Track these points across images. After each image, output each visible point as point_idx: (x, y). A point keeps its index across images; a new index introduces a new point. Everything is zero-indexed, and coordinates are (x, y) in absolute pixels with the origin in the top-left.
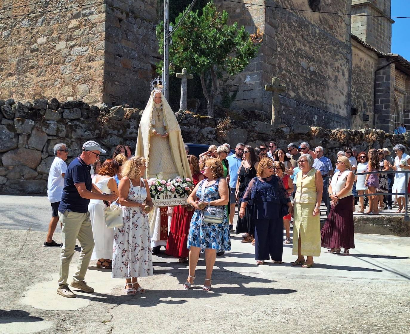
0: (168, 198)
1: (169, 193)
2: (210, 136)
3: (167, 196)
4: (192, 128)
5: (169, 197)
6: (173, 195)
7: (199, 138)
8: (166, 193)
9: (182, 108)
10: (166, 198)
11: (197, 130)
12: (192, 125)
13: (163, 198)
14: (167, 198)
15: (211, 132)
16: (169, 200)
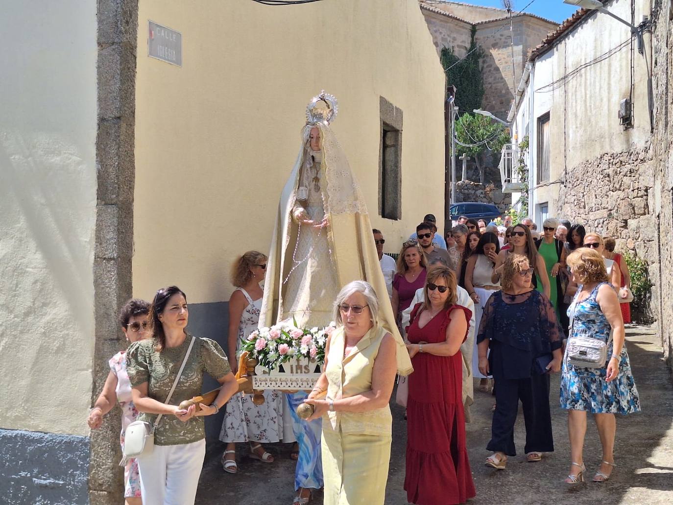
0: (301, 372)
1: (304, 362)
2: (481, 196)
3: (299, 367)
4: (470, 191)
5: (303, 370)
6: (312, 367)
7: (474, 197)
8: (298, 360)
9: (464, 179)
10: (297, 373)
11: (473, 192)
12: (470, 189)
13: (292, 372)
14: (299, 371)
15: (482, 193)
16: (304, 377)
